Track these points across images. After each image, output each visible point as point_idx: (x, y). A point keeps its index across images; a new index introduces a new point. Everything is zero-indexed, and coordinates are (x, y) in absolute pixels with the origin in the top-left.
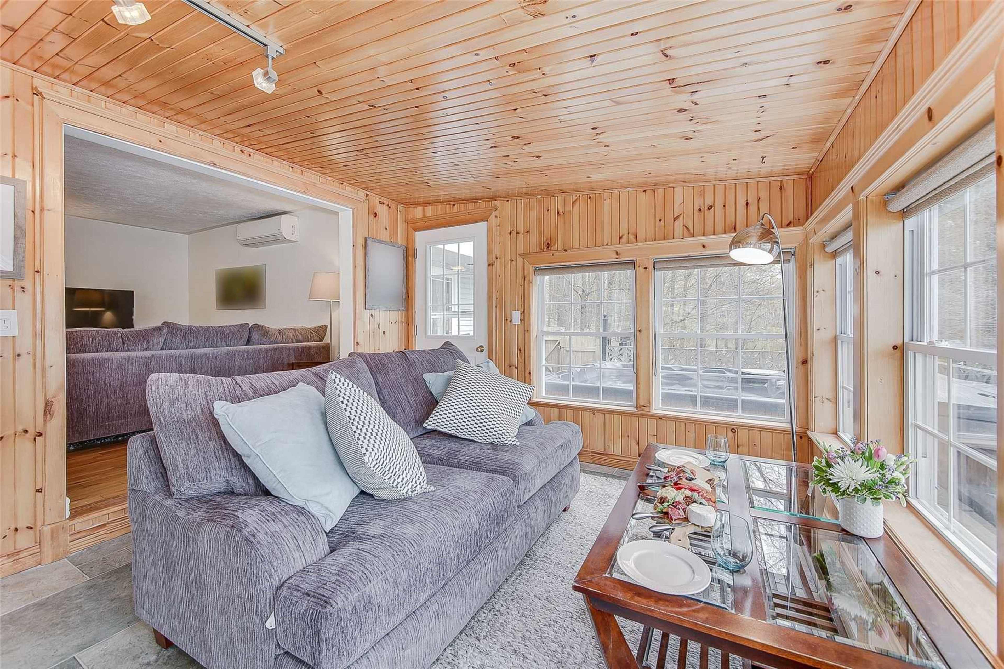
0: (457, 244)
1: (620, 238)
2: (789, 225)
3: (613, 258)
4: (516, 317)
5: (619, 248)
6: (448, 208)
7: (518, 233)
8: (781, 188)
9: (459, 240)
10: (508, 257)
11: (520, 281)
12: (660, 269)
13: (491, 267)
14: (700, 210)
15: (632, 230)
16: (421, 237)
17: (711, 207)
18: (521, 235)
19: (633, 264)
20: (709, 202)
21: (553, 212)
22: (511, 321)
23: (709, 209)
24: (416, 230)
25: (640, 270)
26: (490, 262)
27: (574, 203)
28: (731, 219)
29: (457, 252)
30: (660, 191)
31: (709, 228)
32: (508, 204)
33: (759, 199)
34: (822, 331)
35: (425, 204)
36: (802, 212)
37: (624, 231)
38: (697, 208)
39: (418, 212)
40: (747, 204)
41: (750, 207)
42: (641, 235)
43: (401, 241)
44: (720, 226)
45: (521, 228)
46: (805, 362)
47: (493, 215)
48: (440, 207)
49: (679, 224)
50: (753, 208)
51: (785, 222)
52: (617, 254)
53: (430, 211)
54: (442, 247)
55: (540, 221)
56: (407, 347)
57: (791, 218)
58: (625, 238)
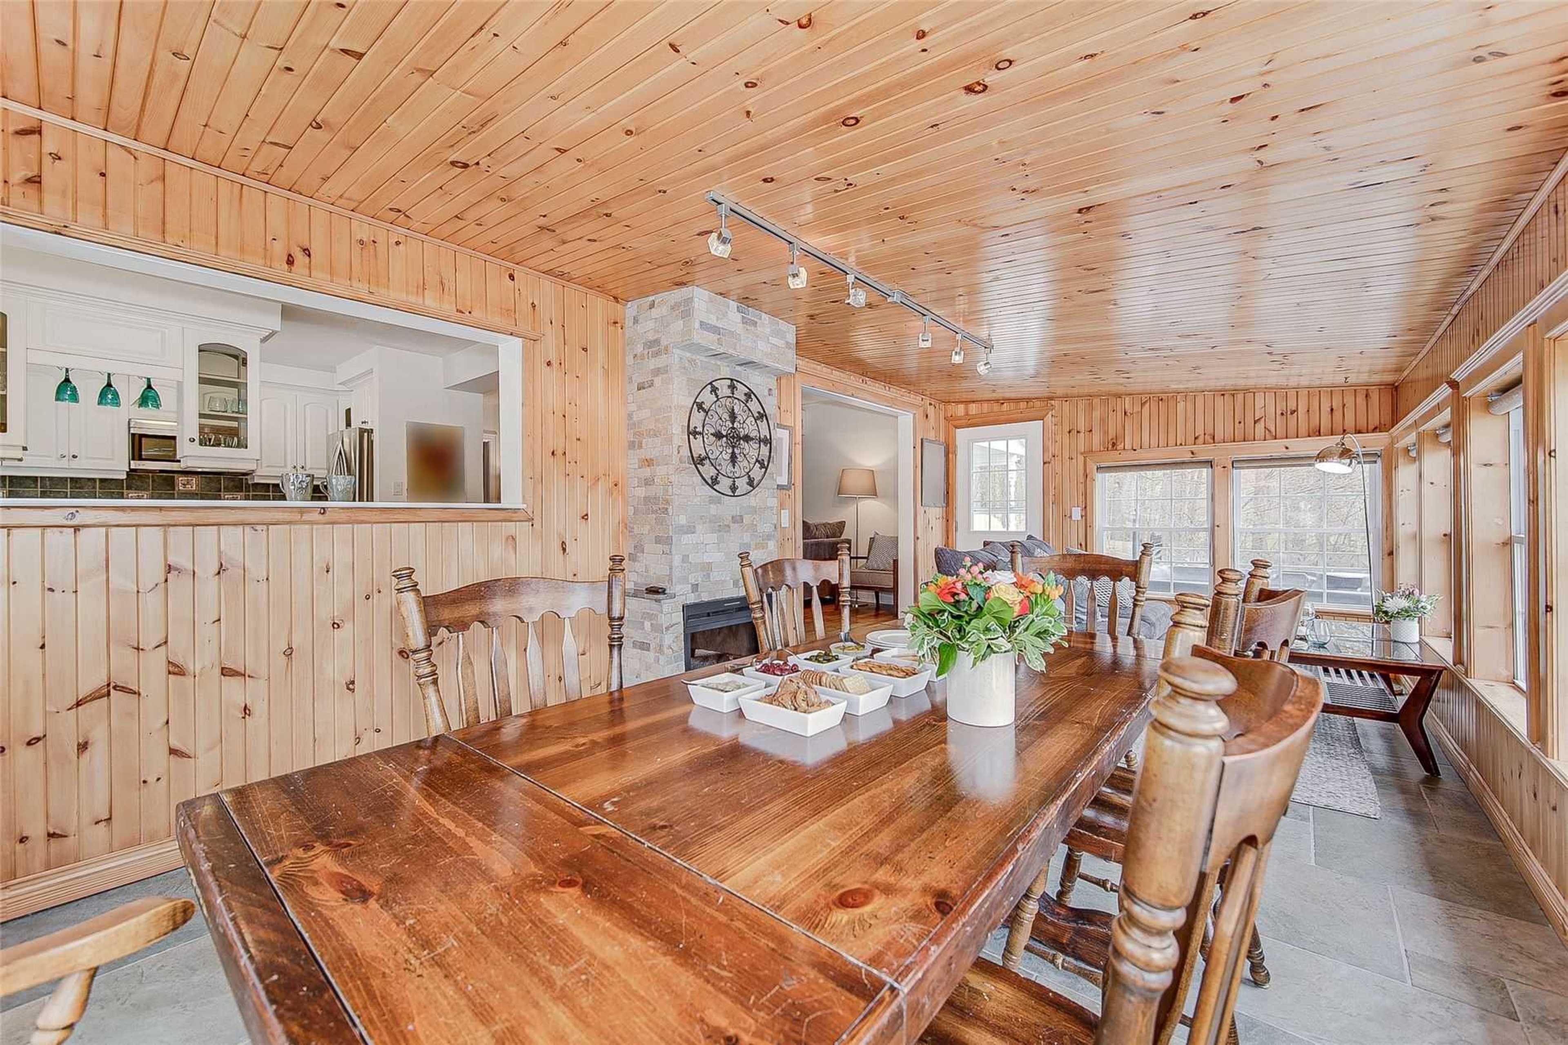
0: (1005, 442)
1: (1196, 438)
2: (1374, 430)
3: (1188, 457)
4: (1077, 513)
5: (1194, 448)
6: (996, 407)
7: (1078, 432)
8: (1366, 396)
9: (1006, 438)
10: (1066, 455)
11: (1082, 480)
12: (1237, 468)
13: (1046, 465)
14: (1282, 414)
15: (1210, 430)
16: (962, 435)
17: (1295, 411)
18: (1082, 434)
19: (1210, 463)
20: (1292, 405)
21: (1119, 413)
22: (1071, 517)
23: (1292, 413)
24: (956, 427)
25: (1218, 469)
26: (1047, 460)
27: (1143, 405)
28: (1315, 421)
29: (1005, 450)
30: (1240, 397)
31: (1292, 430)
32: (1066, 406)
33: (1344, 406)
34: (1407, 526)
35: (967, 402)
36: (1387, 418)
37: (1200, 431)
38: (1279, 412)
39: (960, 409)
40: (1332, 410)
41: (1335, 412)
42: (1219, 436)
43: (942, 439)
44: (1303, 430)
45: (1081, 426)
46: (1391, 554)
47: (1050, 415)
48: (985, 405)
49: (1260, 427)
50: (1338, 415)
51: (1371, 427)
52: (1193, 453)
53: (973, 409)
54: (986, 444)
55: (1103, 421)
56: (947, 544)
57: (1377, 423)
58: (1201, 439)
